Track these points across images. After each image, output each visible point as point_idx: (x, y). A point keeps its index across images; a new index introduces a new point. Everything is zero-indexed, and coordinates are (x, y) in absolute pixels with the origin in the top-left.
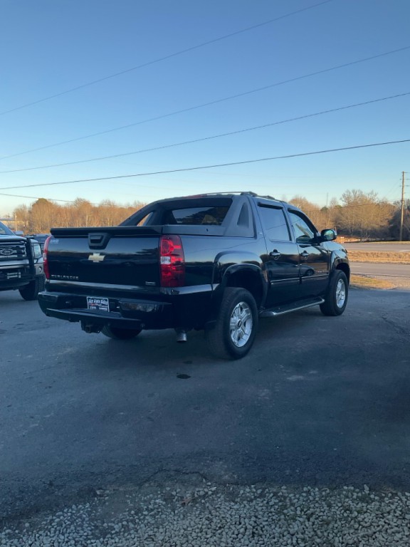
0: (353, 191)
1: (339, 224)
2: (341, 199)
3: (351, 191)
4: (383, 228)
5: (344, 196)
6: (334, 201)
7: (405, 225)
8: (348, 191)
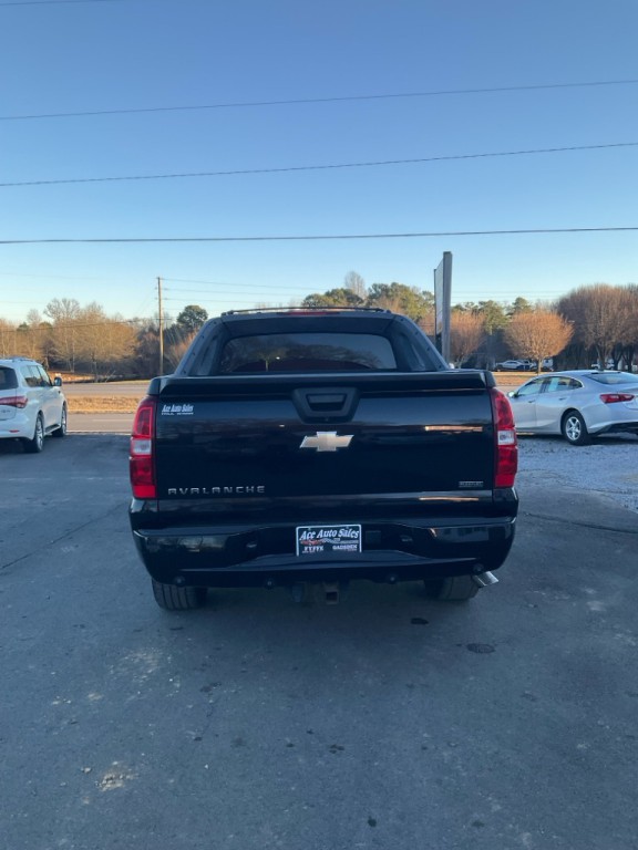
0: (64, 301)
1: (50, 352)
2: (45, 312)
3: (60, 300)
4: (127, 360)
5: (50, 307)
6: (33, 315)
7: (168, 357)
8: (55, 301)
